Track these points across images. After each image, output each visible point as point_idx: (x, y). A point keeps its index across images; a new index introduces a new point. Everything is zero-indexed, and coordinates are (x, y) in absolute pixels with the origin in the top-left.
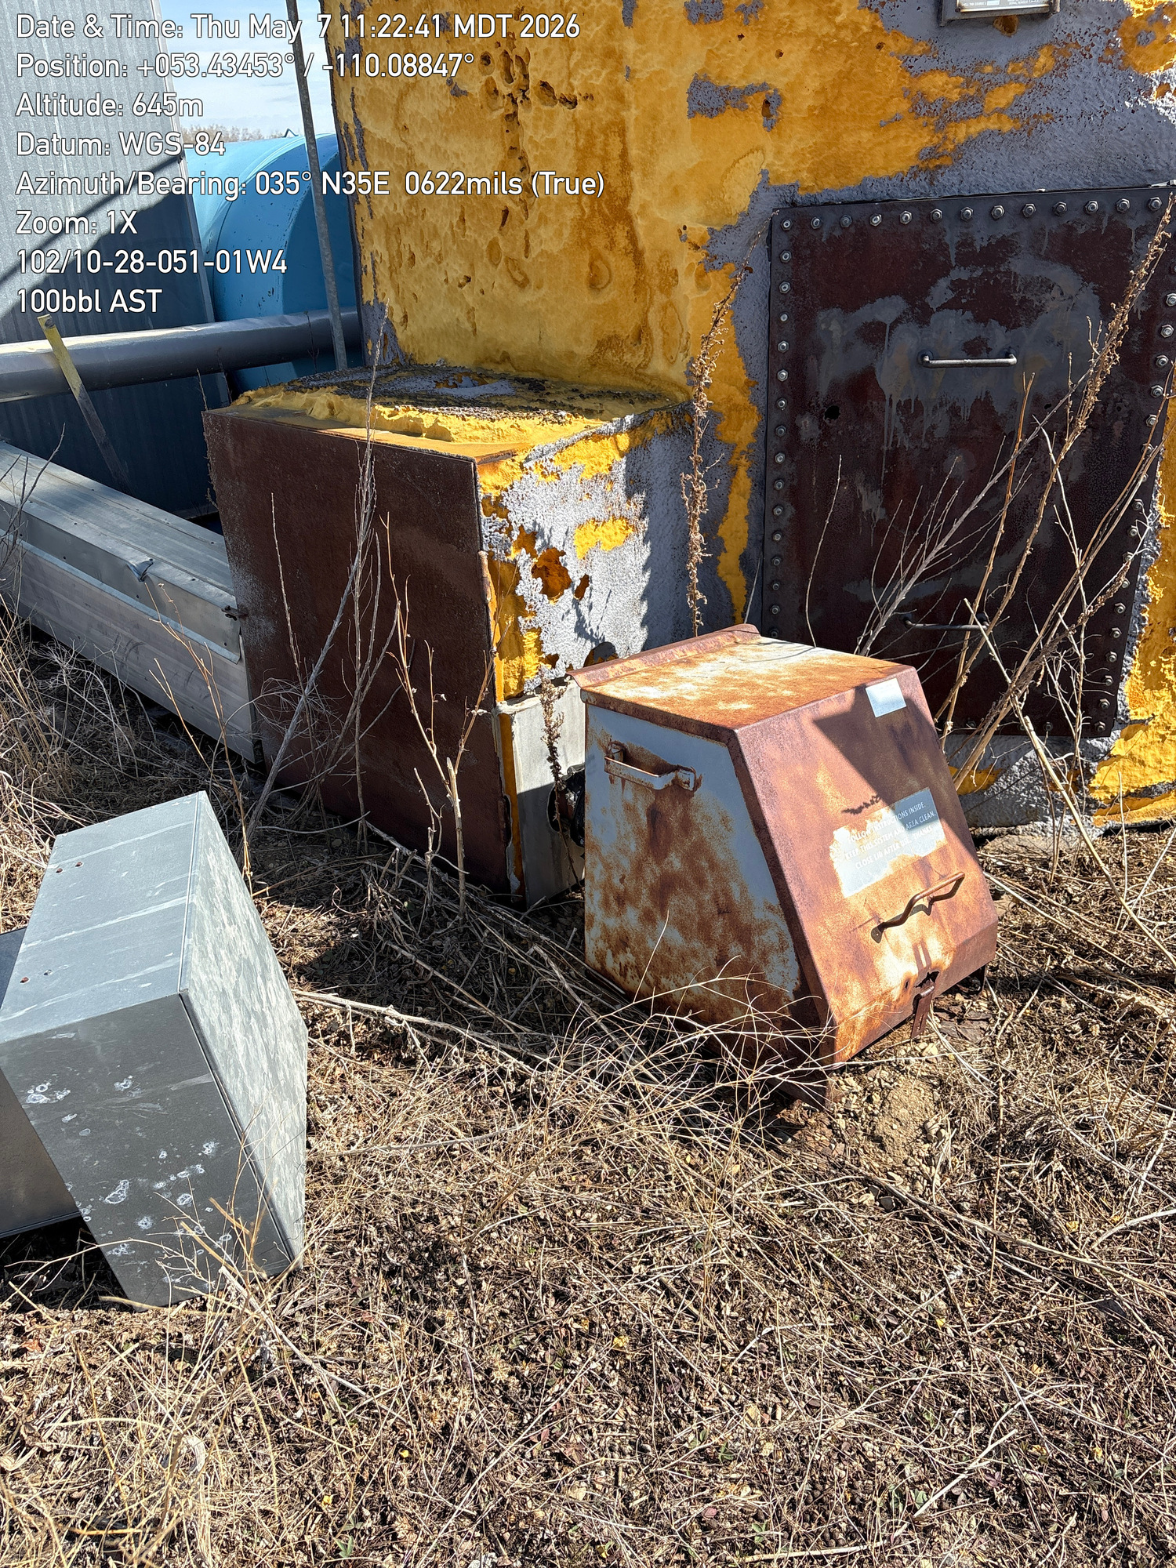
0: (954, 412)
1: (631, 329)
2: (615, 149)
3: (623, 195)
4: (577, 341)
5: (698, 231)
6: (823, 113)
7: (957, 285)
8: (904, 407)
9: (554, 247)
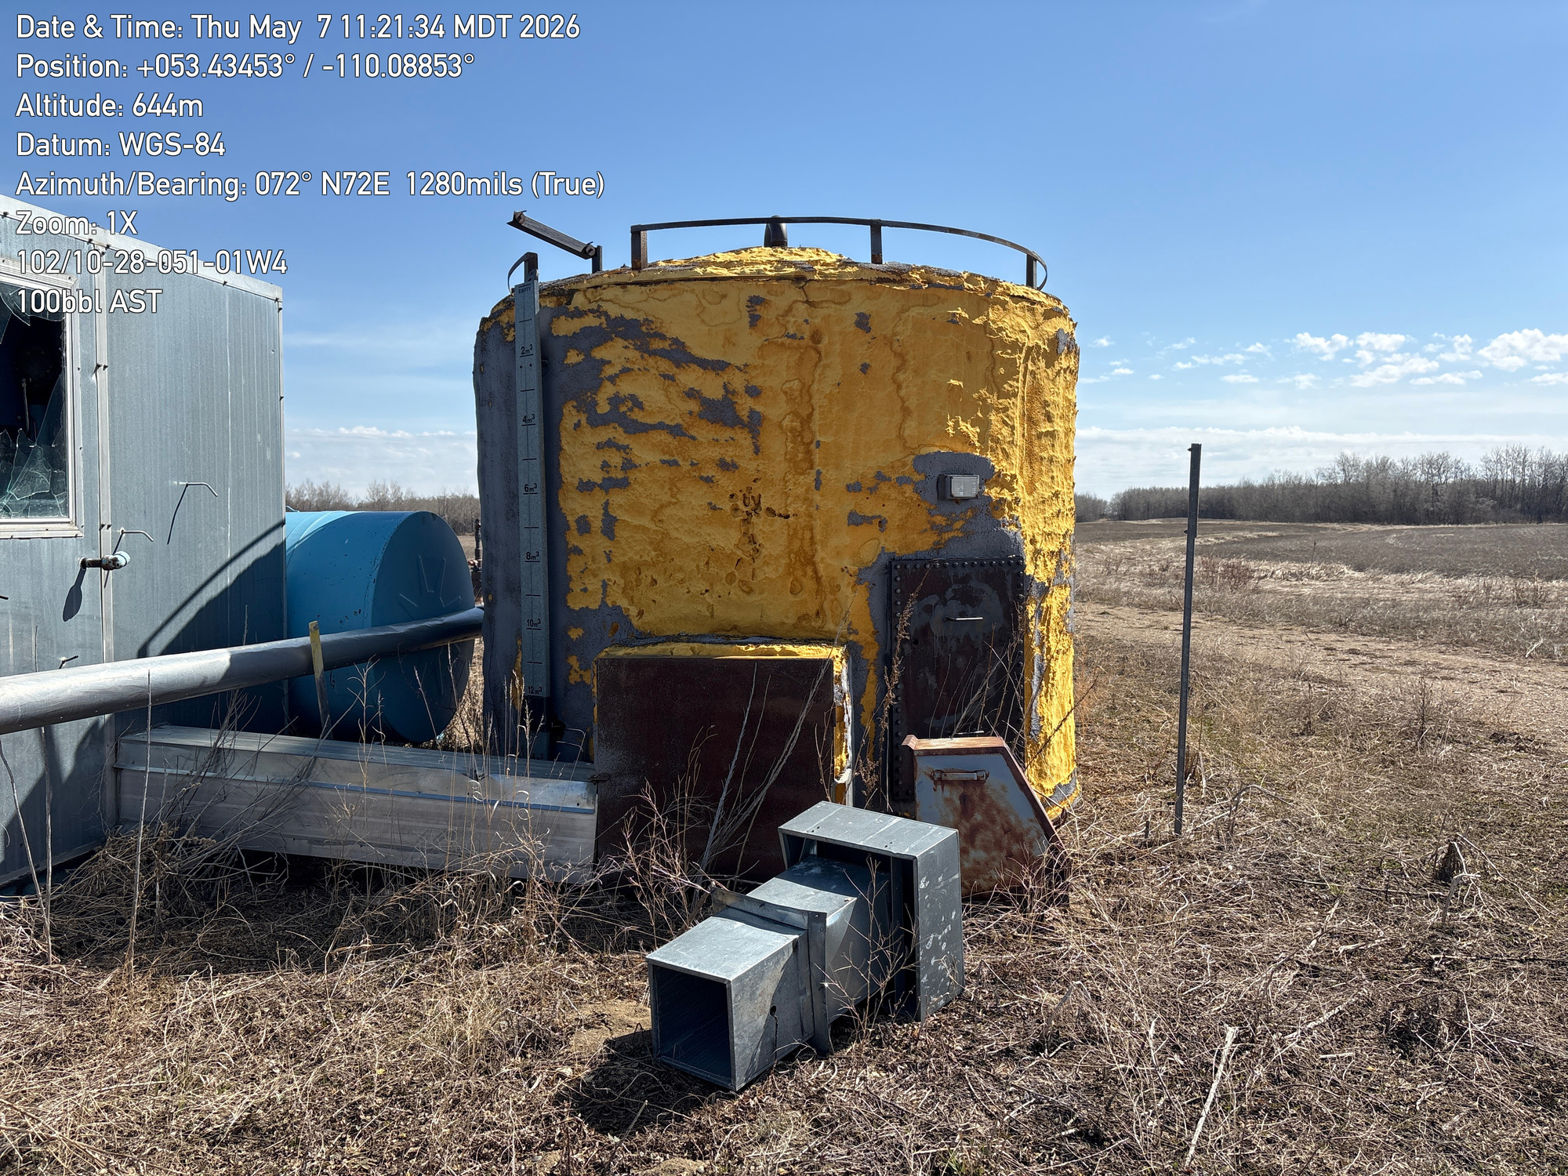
0: (958, 640)
1: (814, 612)
2: (808, 535)
3: (810, 553)
4: (787, 617)
5: (853, 569)
6: (902, 527)
7: (954, 590)
8: (941, 639)
9: (773, 576)
